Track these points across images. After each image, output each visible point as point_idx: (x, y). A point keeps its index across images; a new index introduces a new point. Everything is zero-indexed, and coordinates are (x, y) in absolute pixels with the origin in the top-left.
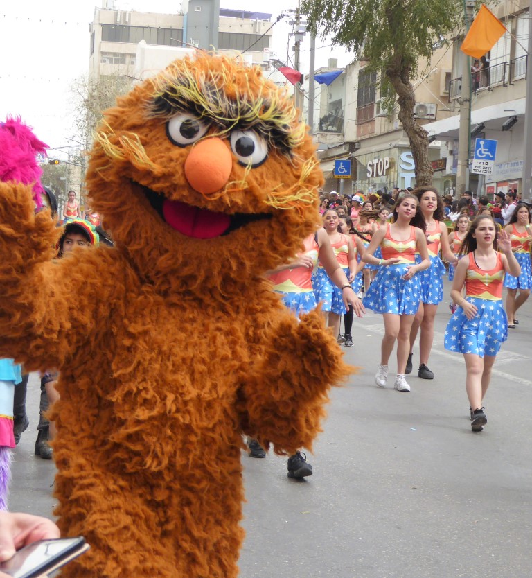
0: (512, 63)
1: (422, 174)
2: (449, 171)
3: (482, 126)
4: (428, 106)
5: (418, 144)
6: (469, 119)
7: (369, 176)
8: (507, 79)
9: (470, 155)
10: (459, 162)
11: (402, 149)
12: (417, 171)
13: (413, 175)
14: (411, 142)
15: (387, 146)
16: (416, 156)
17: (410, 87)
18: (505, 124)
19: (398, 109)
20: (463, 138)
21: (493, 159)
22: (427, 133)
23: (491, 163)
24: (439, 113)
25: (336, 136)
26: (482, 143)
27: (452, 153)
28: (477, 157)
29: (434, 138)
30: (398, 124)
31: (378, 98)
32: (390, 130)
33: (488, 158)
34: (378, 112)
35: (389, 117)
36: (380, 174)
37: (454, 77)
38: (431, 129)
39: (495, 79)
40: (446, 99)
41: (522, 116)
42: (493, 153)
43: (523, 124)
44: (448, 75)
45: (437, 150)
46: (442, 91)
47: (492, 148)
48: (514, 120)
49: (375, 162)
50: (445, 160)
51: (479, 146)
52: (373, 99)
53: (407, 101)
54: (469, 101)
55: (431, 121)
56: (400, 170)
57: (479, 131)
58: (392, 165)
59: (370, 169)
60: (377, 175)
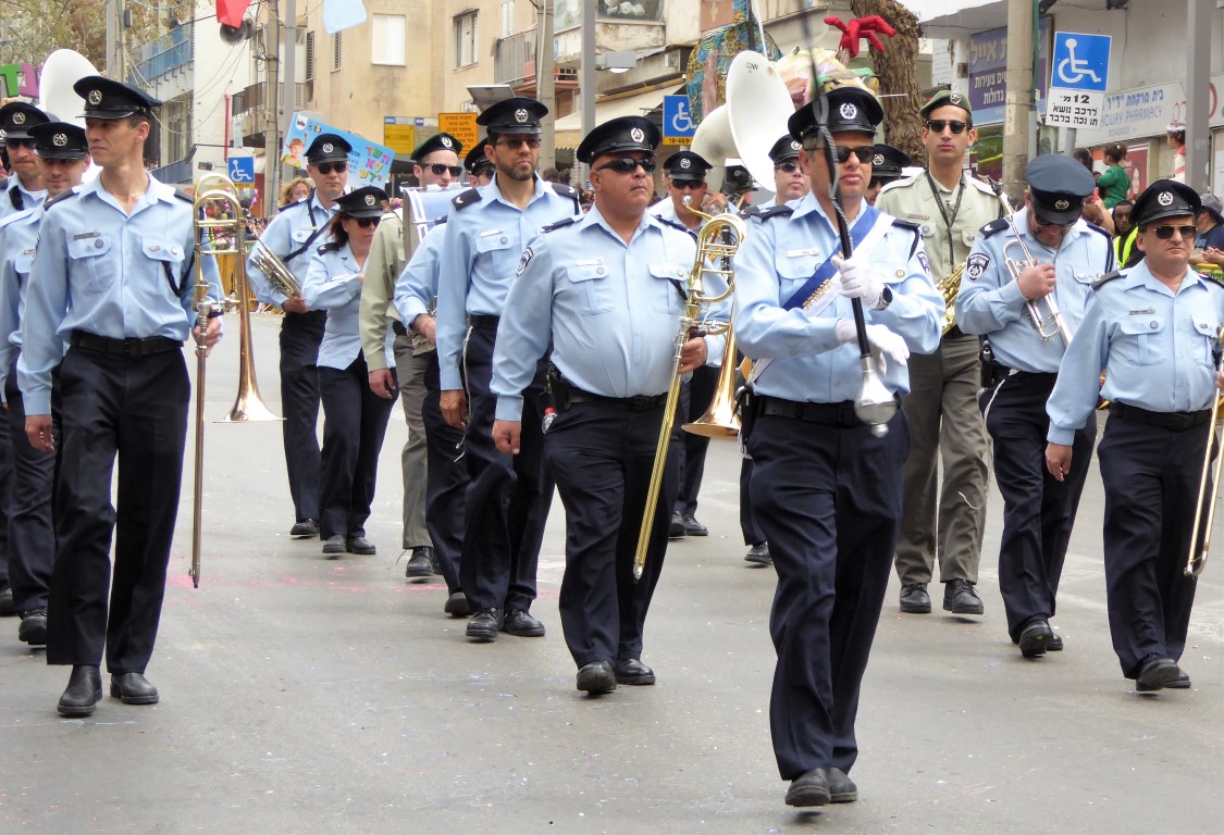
25: (642, 30)
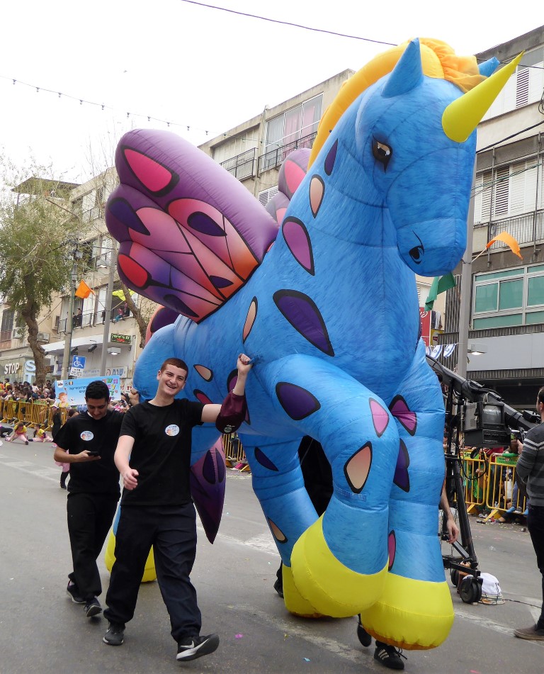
0: (95, 314)
1: (39, 374)
2: (55, 373)
3: (76, 348)
4: (45, 334)
5: (39, 356)
6: (70, 344)
7: (6, 373)
8: (92, 323)
9: (69, 365)
10: (63, 368)
11: (27, 358)
12: (37, 372)
13: (35, 375)
14: (34, 355)
15: (18, 356)
16: (36, 364)
17: (36, 322)
18: (90, 348)
19: (27, 334)
20: (66, 354)
21: (83, 368)
22: (44, 350)
23: (82, 370)
24: (51, 339)
26: (77, 358)
27: (57, 362)
28: (74, 366)
29: (47, 353)
30: (26, 343)
31: (14, 327)
32: (21, 346)
33: (80, 367)
34: (14, 335)
35: (21, 339)
36: (13, 372)
37: (61, 319)
38: (47, 348)
39: (85, 322)
40: (56, 331)
41: (101, 345)
42: (83, 364)
43: (101, 349)
44: (58, 318)
45: (49, 360)
46: (53, 326)
47: (82, 361)
48: (95, 346)
49: (10, 365)
50: (53, 367)
51: (75, 360)
52: (11, 327)
53: (33, 331)
54: (71, 334)
55: (45, 343)
56: (25, 371)
57: (75, 351)
58: (20, 368)
59: (6, 369)
60: (11, 373)
